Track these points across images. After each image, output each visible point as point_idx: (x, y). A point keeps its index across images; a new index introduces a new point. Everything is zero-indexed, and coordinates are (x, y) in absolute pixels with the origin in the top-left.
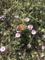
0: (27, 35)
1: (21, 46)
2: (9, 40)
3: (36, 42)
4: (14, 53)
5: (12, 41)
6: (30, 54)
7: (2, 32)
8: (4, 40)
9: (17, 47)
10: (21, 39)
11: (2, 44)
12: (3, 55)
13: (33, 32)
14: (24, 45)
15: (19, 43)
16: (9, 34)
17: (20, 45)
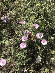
0: (35, 47)
1: (27, 61)
2: (12, 52)
3: (47, 57)
4: (18, 70)
5: (16, 53)
6: (38, 72)
7: (4, 40)
8: (6, 51)
9: (22, 61)
10: (27, 51)
11: (2, 57)
12: (3, 71)
13: (44, 42)
14: (31, 60)
15: (25, 57)
16: (12, 43)
17: (25, 59)
